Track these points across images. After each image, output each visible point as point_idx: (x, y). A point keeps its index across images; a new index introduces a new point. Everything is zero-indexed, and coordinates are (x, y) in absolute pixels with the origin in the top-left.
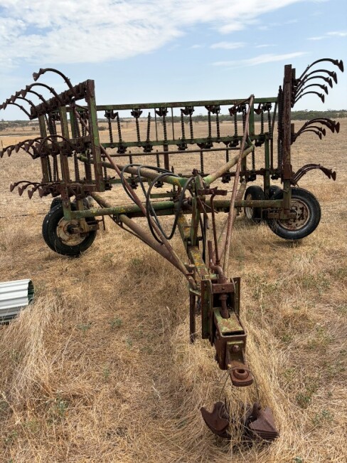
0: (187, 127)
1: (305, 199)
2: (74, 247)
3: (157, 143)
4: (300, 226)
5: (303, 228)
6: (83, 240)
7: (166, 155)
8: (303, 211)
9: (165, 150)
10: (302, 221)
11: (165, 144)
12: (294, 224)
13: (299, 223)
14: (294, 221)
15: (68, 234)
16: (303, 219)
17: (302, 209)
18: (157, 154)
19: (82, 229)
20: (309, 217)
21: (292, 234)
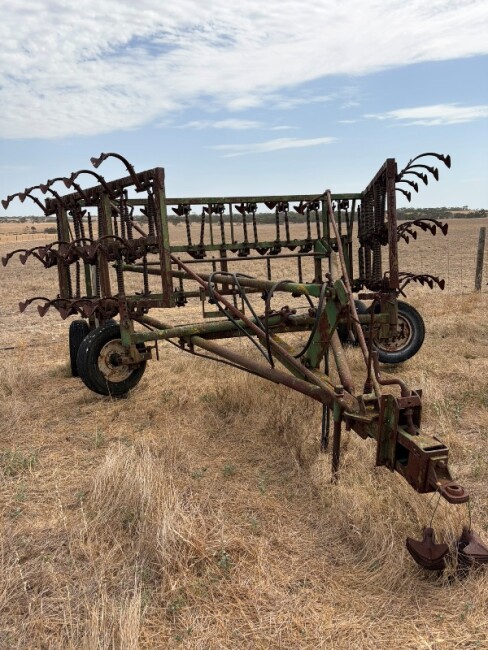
0: (250, 227)
1: (407, 314)
2: (119, 383)
3: (212, 247)
4: (400, 346)
5: (404, 349)
6: (129, 374)
7: (224, 263)
8: (403, 328)
9: (222, 256)
10: (402, 341)
11: (222, 249)
12: (393, 345)
13: (398, 342)
14: (393, 341)
15: (110, 366)
16: (403, 337)
17: (402, 325)
18: (214, 262)
19: (132, 359)
20: (412, 335)
21: (390, 357)
